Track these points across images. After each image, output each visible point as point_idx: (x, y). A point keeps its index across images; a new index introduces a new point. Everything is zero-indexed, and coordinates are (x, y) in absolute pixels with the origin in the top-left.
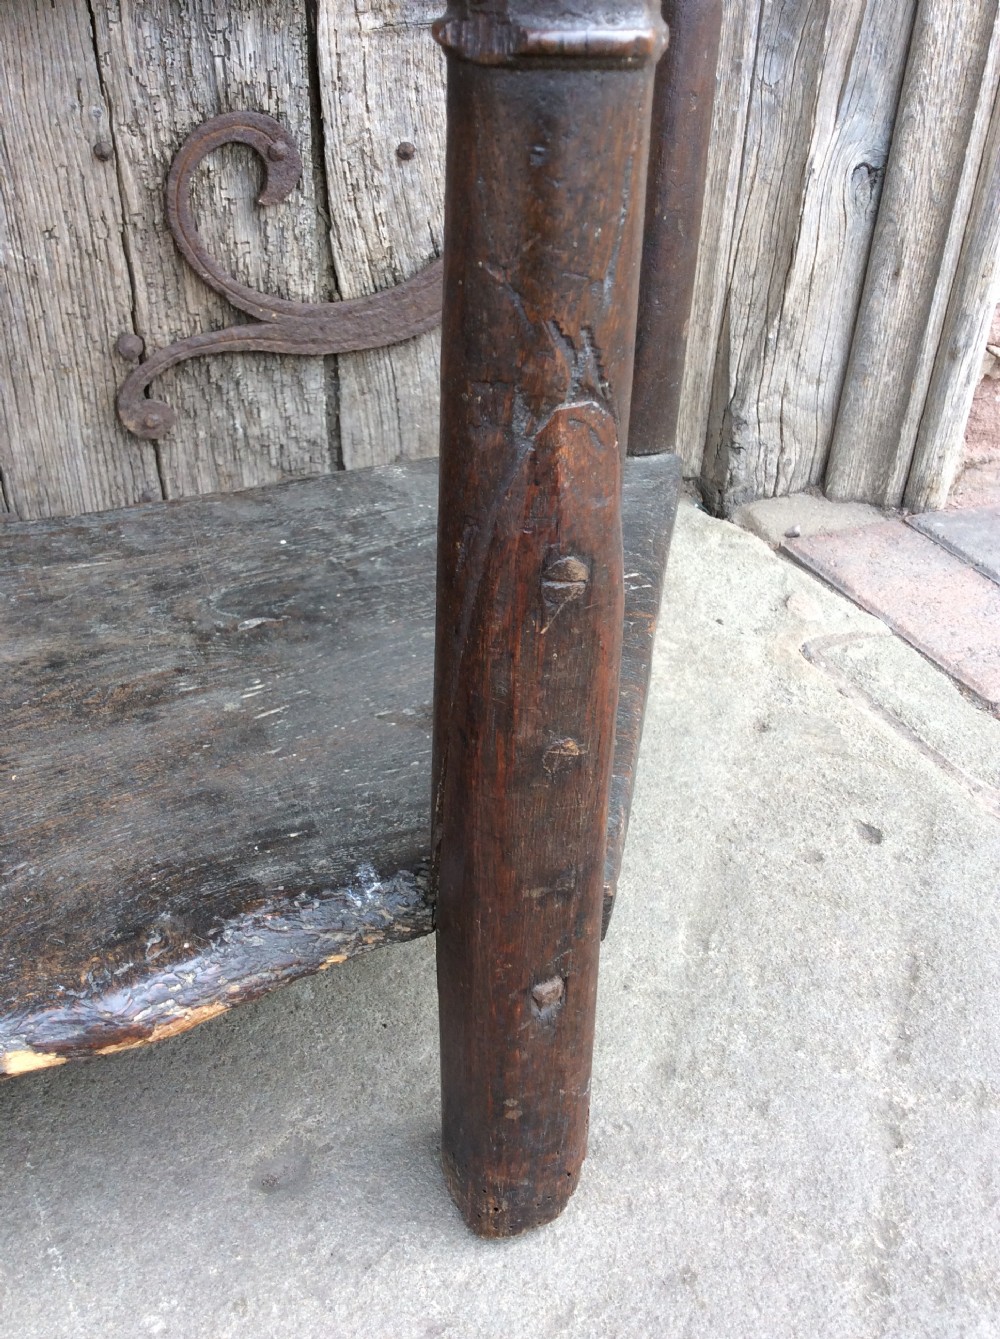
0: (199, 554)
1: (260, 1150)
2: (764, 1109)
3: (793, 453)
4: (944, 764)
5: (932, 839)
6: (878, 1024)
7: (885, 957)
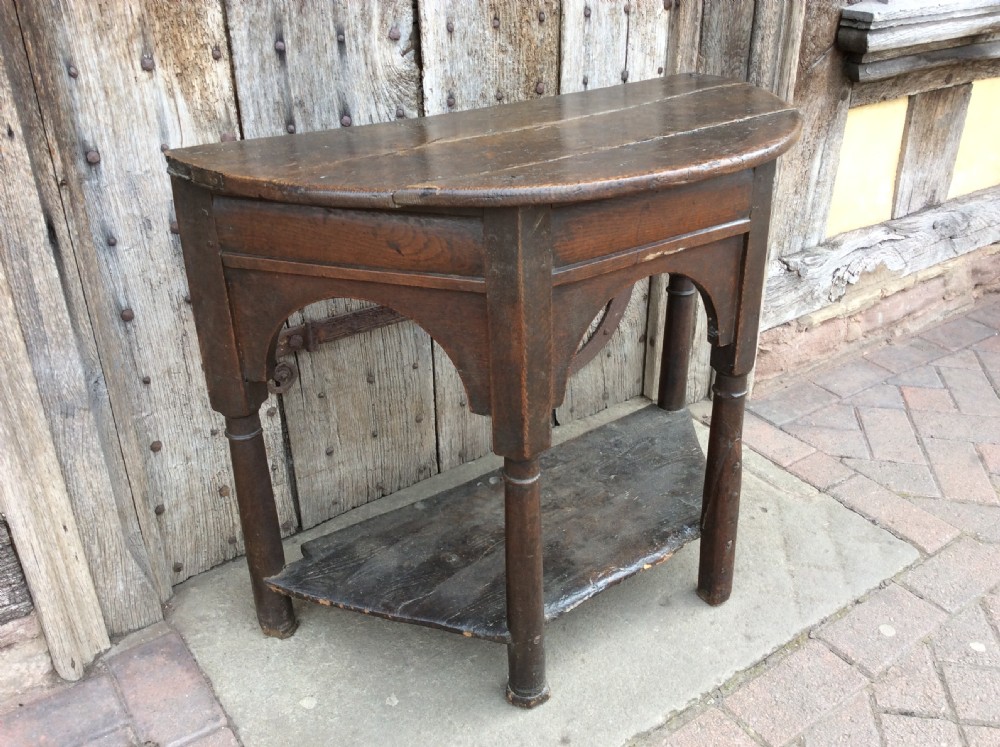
0: (584, 460)
1: (657, 599)
2: (762, 575)
3: (699, 388)
4: (777, 488)
5: (780, 509)
6: (781, 555)
7: (778, 540)
